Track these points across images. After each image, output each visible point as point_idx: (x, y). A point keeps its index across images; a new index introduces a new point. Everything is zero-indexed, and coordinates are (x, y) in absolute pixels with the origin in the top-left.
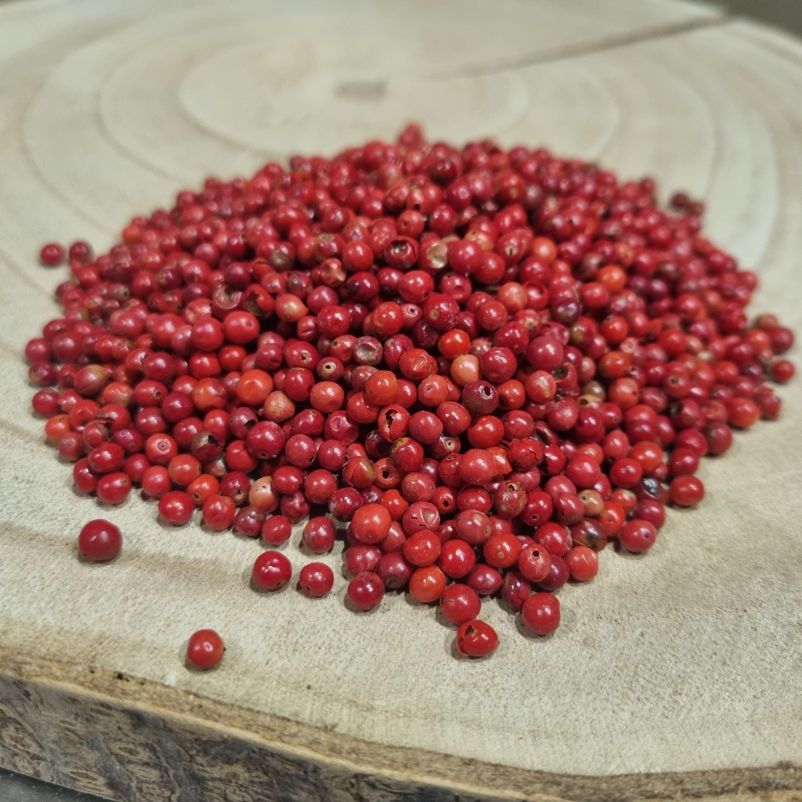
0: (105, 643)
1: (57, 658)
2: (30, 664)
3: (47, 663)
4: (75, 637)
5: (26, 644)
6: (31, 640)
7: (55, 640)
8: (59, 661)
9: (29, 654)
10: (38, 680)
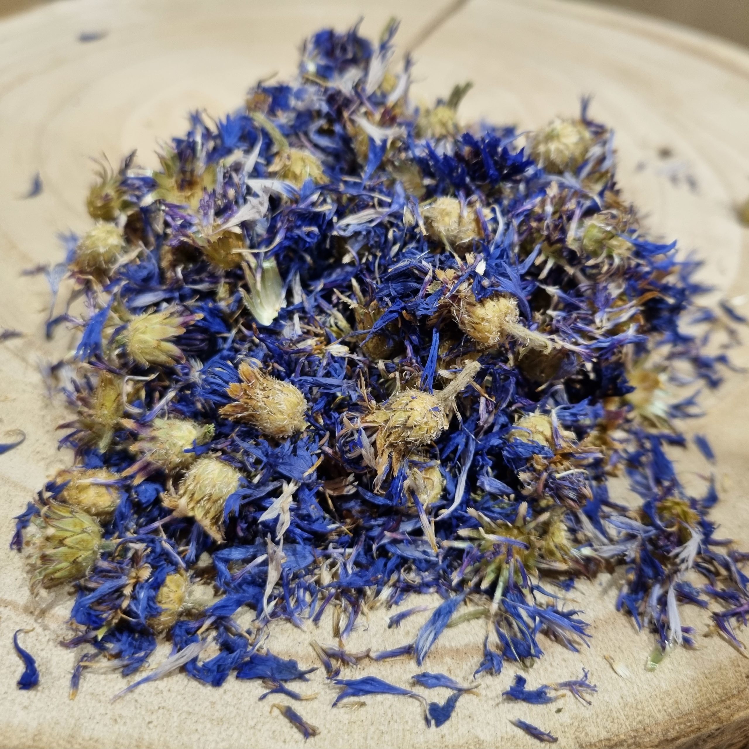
0: (740, 663)
1: (729, 695)
2: (719, 711)
3: (728, 702)
4: (719, 673)
5: (699, 700)
6: (698, 695)
7: (711, 684)
8: (733, 696)
9: (711, 705)
10: (736, 717)
